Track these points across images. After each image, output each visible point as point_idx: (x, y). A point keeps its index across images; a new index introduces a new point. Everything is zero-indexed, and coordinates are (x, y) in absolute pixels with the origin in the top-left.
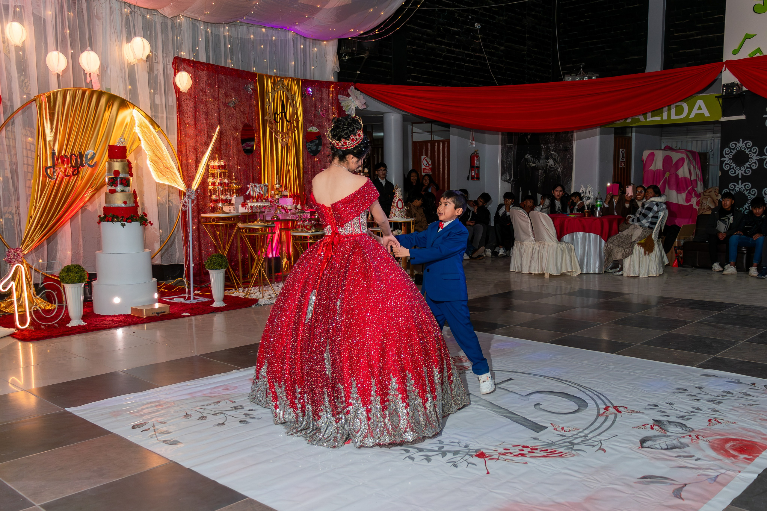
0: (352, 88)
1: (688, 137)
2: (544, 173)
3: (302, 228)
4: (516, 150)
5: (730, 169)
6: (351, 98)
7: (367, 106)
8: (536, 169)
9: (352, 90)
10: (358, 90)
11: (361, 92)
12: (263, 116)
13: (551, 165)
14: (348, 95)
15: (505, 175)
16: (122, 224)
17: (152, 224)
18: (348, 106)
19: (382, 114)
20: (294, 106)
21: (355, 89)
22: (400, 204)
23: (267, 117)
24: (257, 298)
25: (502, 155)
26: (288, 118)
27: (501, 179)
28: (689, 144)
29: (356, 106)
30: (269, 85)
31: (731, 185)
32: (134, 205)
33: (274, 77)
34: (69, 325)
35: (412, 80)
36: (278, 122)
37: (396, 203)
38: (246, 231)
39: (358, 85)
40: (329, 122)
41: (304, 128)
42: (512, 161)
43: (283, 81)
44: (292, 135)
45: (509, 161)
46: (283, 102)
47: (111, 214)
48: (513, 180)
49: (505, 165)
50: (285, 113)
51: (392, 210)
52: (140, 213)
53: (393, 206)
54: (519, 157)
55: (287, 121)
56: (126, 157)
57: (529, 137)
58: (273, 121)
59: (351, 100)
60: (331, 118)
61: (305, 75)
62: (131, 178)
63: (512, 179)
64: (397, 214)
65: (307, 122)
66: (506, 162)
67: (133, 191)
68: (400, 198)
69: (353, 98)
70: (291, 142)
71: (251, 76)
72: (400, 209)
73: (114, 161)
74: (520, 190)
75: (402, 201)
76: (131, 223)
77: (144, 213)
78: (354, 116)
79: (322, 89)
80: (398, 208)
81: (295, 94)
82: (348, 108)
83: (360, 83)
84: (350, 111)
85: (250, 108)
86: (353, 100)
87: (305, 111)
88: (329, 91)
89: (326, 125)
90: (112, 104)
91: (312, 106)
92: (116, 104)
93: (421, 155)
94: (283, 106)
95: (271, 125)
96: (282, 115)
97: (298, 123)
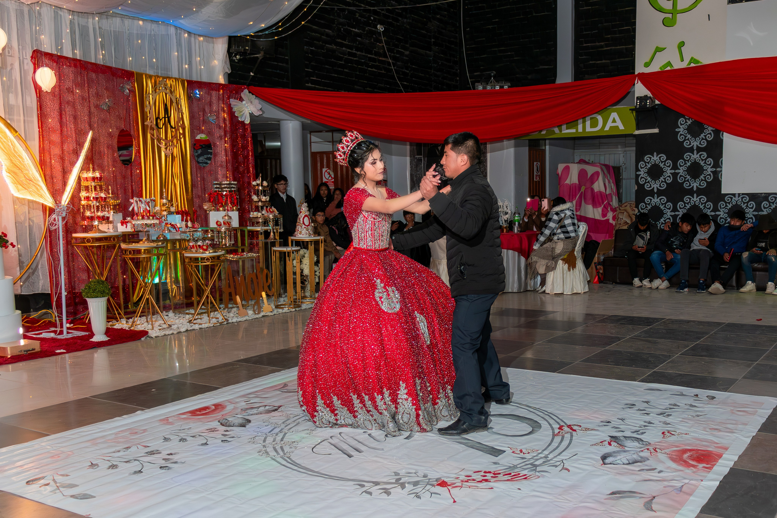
0: (246, 91)
1: (601, 150)
3: (197, 248)
5: (646, 183)
6: (244, 102)
7: (263, 112)
9: (245, 94)
10: (253, 94)
11: (256, 96)
12: (143, 120)
14: (241, 99)
17: (14, 246)
18: (241, 112)
19: (279, 121)
20: (179, 110)
21: (249, 92)
22: (306, 221)
23: (148, 122)
24: (146, 329)
26: (173, 123)
28: (602, 158)
29: (250, 112)
30: (149, 86)
31: (647, 200)
33: (155, 76)
35: (311, 84)
36: (160, 128)
37: (302, 220)
38: (130, 253)
39: (252, 88)
40: (220, 129)
41: (191, 136)
43: (166, 81)
44: (177, 143)
45: (418, 174)
46: (165, 105)
49: (415, 179)
50: (169, 118)
51: (298, 227)
53: (299, 223)
55: (171, 127)
57: (439, 148)
58: (154, 126)
59: (245, 104)
60: (223, 124)
61: (191, 75)
64: (303, 232)
65: (195, 128)
68: (306, 214)
69: (247, 103)
70: (176, 151)
71: (128, 75)
72: (307, 226)
75: (308, 218)
77: (3, 233)
78: (248, 122)
79: (211, 92)
80: (305, 225)
81: (180, 97)
82: (242, 113)
83: (255, 86)
84: (244, 117)
85: (127, 111)
86: (247, 105)
87: (192, 117)
88: (219, 94)
89: (217, 132)
91: (200, 111)
93: (322, 167)
94: (166, 110)
95: (152, 132)
96: (165, 120)
97: (184, 129)
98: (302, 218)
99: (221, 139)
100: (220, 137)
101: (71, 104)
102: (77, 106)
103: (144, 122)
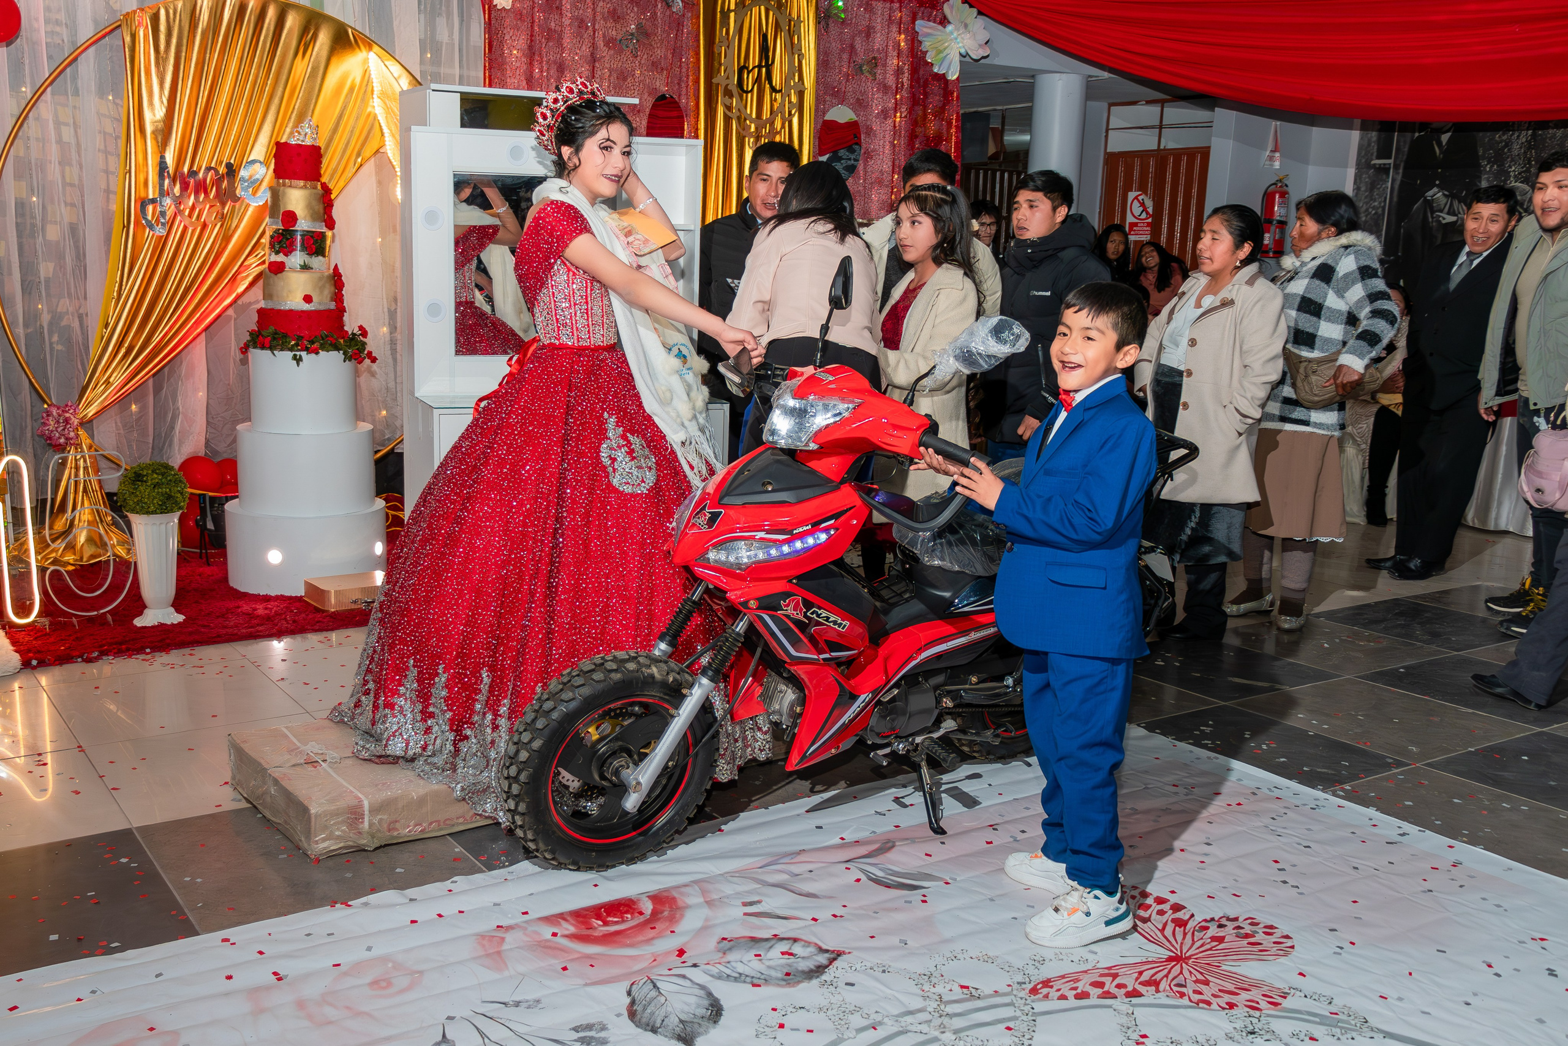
4: (1399, 177)
6: (950, 28)
7: (992, 50)
9: (953, 5)
10: (971, 6)
11: (977, 11)
12: (710, 73)
14: (943, 21)
16: (295, 357)
17: (374, 360)
18: (941, 52)
19: (1033, 76)
20: (793, 49)
21: (964, 2)
23: (721, 77)
25: (1357, 189)
26: (777, 80)
29: (963, 51)
32: (332, 306)
34: (139, 622)
36: (747, 92)
40: (885, 93)
41: (816, 110)
42: (1384, 206)
44: (783, 127)
46: (764, 37)
47: (272, 329)
50: (769, 66)
52: (351, 325)
55: (773, 89)
56: (320, 175)
58: (734, 87)
59: (951, 33)
60: (892, 81)
62: (329, 234)
65: (827, 92)
67: (332, 267)
69: (955, 29)
73: (284, 185)
76: (317, 353)
77: (361, 328)
78: (955, 77)
79: (873, 3)
81: (799, 16)
82: (942, 55)
84: (945, 65)
85: (677, 52)
86: (955, 35)
87: (823, 64)
88: (890, 9)
89: (878, 102)
90: (315, 37)
91: (842, 50)
92: (324, 38)
93: (1128, 188)
94: (764, 49)
95: (727, 101)
96: (760, 73)
97: (801, 95)
99: (885, 119)
100: (885, 113)
101: (554, 36)
102: (567, 41)
103: (712, 78)
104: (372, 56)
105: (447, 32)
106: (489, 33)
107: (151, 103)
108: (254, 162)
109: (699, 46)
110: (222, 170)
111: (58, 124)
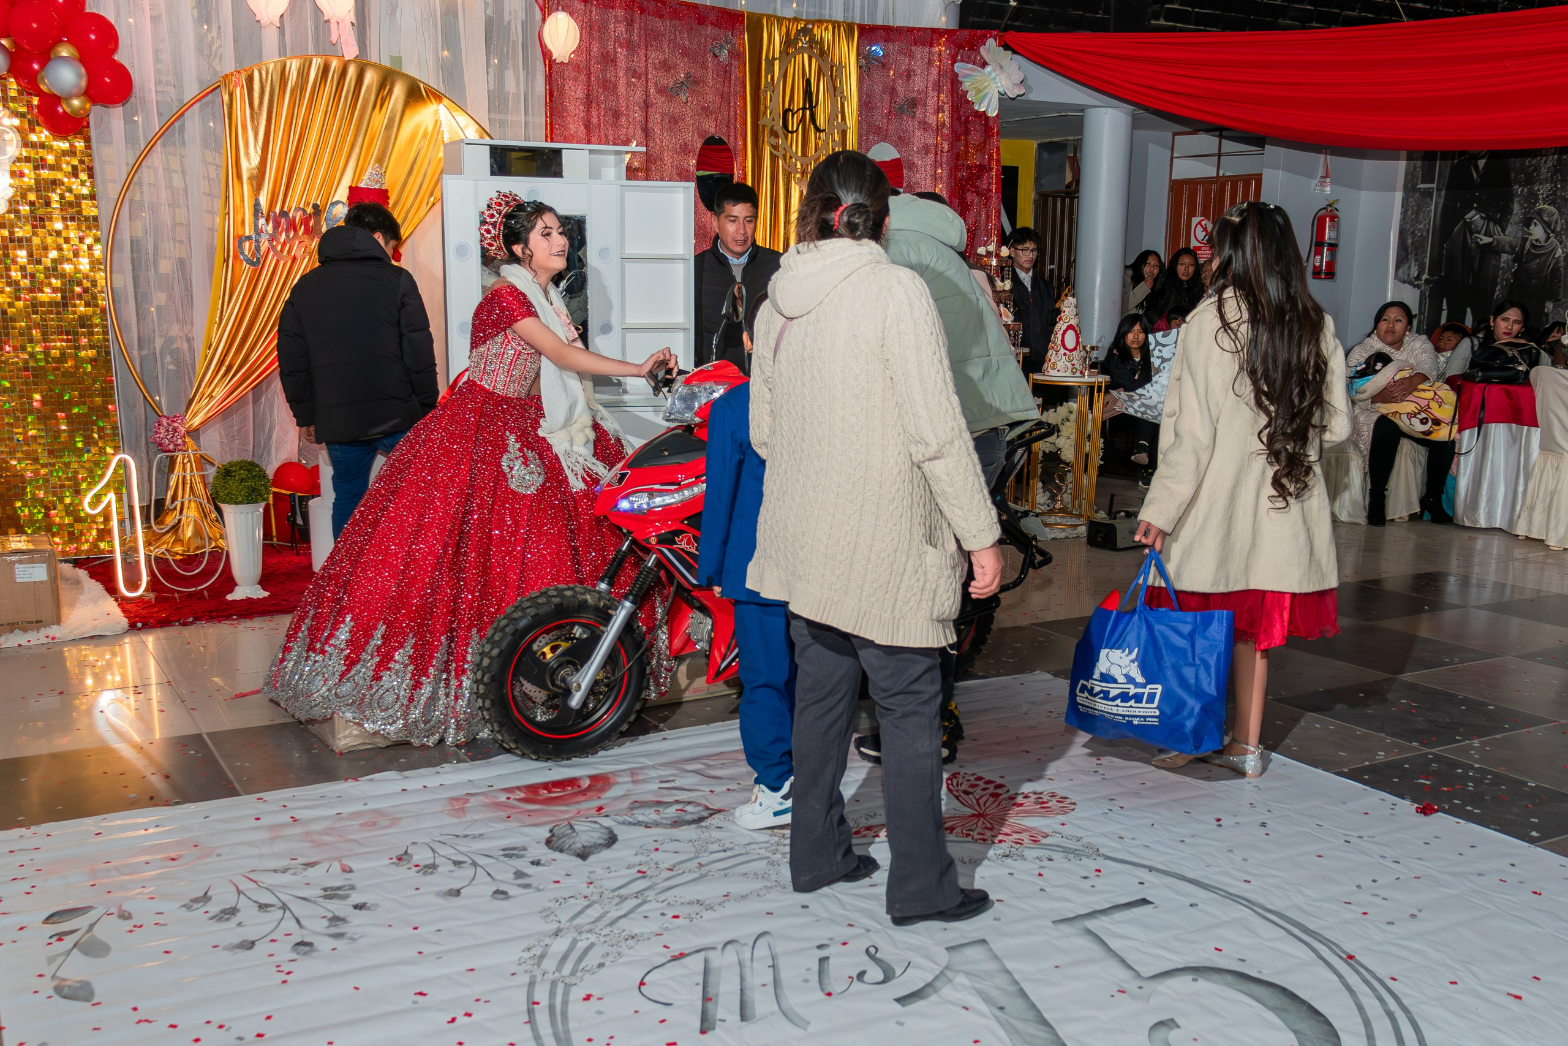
0: (991, 42)
2: (1514, 261)
4: (1442, 201)
6: (988, 69)
7: (1029, 89)
8: (1492, 250)
10: (1008, 49)
11: (1015, 52)
12: (757, 115)
13: (1537, 240)
14: (981, 63)
15: (1406, 266)
18: (979, 91)
19: (1082, 111)
20: (835, 90)
21: (1000, 46)
22: (1070, 339)
23: (766, 119)
25: (1404, 213)
26: (821, 120)
27: (1396, 277)
29: (1001, 90)
30: (774, 40)
33: (789, 20)
34: (230, 597)
35: (1166, 20)
36: (792, 132)
37: (1059, 336)
39: (1011, 37)
40: (926, 130)
42: (1428, 232)
43: (812, 29)
45: (1419, 230)
48: (1426, 280)
49: (1410, 241)
50: (812, 109)
51: (1050, 352)
54: (1451, 216)
55: (818, 130)
57: (1481, 163)
59: (990, 73)
60: (932, 119)
61: (873, 14)
63: (1425, 277)
64: (1060, 365)
65: (869, 130)
66: (1413, 233)
68: (1072, 322)
69: (994, 70)
71: (730, 19)
72: (1071, 351)
74: (1445, 306)
75: (1076, 331)
78: (994, 114)
79: (913, 48)
80: (1065, 348)
81: (841, 62)
82: (982, 94)
83: (1018, 29)
84: (985, 103)
85: (724, 97)
86: (993, 75)
87: (866, 105)
88: (930, 53)
89: (919, 138)
90: (391, 92)
91: (884, 92)
92: (399, 91)
93: (1192, 213)
94: (808, 93)
95: (773, 141)
96: (804, 115)
97: (844, 134)
98: (1061, 332)
99: (926, 154)
100: (926, 149)
101: (609, 87)
102: (622, 89)
103: (758, 120)
104: (441, 106)
105: (512, 83)
106: (550, 84)
107: (247, 154)
108: (337, 202)
109: (745, 92)
110: (309, 210)
111: (168, 170)
